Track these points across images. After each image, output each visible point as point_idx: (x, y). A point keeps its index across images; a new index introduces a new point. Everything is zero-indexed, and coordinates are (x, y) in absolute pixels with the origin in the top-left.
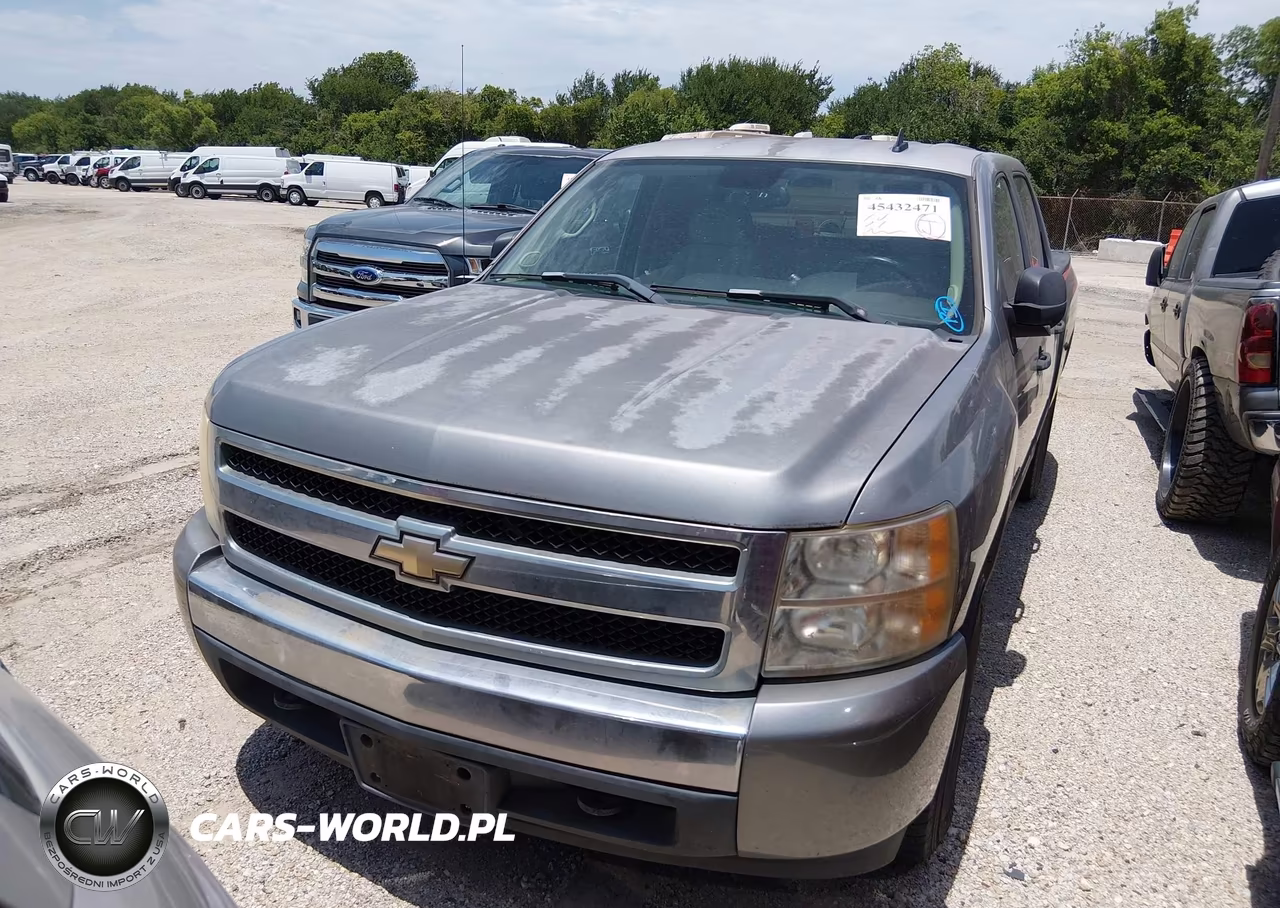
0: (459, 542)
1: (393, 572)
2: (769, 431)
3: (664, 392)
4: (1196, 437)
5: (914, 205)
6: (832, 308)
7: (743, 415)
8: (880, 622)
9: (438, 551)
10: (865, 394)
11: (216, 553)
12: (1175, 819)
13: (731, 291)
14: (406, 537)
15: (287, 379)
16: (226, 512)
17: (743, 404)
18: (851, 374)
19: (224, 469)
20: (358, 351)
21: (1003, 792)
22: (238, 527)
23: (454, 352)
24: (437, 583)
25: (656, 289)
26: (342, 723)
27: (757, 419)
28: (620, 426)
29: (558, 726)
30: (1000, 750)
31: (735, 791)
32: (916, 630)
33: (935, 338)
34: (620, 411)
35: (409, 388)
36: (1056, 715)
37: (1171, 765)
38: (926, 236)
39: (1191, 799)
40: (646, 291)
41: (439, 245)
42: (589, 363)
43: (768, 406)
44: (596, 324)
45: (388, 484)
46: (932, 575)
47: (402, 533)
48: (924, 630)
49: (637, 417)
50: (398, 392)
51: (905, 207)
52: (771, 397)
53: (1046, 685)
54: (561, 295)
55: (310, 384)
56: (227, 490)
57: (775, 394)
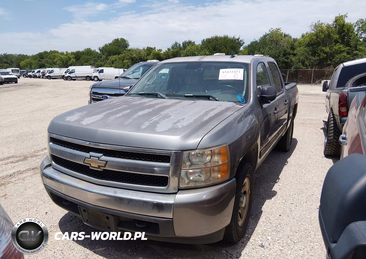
0: (104, 158)
1: (89, 167)
2: (180, 127)
3: (156, 119)
4: (331, 132)
5: (234, 71)
6: (211, 98)
7: (175, 123)
8: (211, 175)
9: (99, 160)
10: (208, 118)
11: (50, 165)
12: (310, 232)
13: (185, 95)
14: (91, 157)
15: (66, 120)
16: (51, 154)
17: (176, 121)
18: (207, 113)
19: (51, 143)
20: (85, 113)
21: (263, 226)
22: (54, 158)
23: (108, 112)
24: (99, 168)
25: (167, 95)
26: (78, 206)
27: (178, 124)
28: (143, 127)
29: (128, 203)
30: (265, 215)
31: (172, 218)
32: (219, 176)
33: (234, 104)
34: (144, 124)
35: (94, 121)
36: (282, 206)
37: (312, 219)
38: (236, 79)
39: (316, 227)
40: (164, 96)
41: (124, 89)
42: (141, 113)
43: (182, 121)
44: (147, 104)
45: (87, 144)
46: (222, 162)
47: (91, 156)
48: (221, 176)
49: (148, 125)
50: (91, 121)
51: (231, 72)
52: (183, 119)
53: (281, 199)
54: (142, 98)
55: (71, 121)
56: (52, 149)
57: (184, 118)
